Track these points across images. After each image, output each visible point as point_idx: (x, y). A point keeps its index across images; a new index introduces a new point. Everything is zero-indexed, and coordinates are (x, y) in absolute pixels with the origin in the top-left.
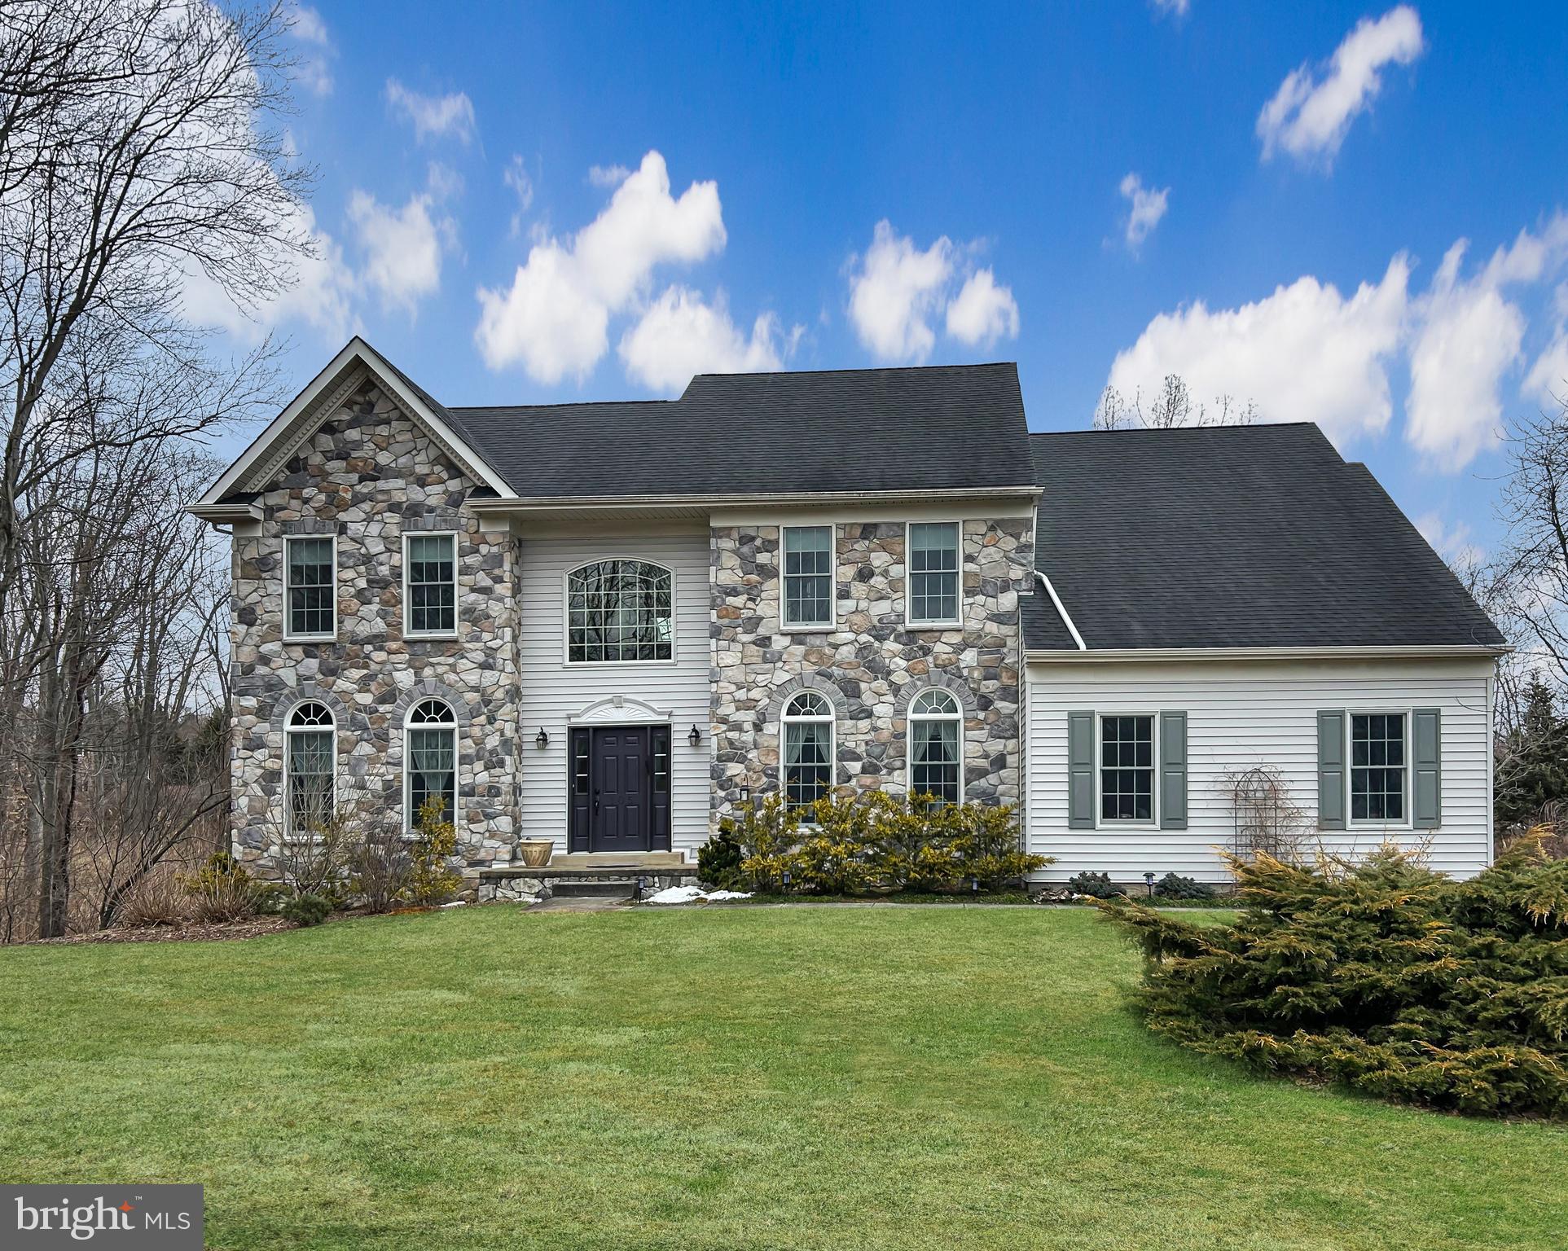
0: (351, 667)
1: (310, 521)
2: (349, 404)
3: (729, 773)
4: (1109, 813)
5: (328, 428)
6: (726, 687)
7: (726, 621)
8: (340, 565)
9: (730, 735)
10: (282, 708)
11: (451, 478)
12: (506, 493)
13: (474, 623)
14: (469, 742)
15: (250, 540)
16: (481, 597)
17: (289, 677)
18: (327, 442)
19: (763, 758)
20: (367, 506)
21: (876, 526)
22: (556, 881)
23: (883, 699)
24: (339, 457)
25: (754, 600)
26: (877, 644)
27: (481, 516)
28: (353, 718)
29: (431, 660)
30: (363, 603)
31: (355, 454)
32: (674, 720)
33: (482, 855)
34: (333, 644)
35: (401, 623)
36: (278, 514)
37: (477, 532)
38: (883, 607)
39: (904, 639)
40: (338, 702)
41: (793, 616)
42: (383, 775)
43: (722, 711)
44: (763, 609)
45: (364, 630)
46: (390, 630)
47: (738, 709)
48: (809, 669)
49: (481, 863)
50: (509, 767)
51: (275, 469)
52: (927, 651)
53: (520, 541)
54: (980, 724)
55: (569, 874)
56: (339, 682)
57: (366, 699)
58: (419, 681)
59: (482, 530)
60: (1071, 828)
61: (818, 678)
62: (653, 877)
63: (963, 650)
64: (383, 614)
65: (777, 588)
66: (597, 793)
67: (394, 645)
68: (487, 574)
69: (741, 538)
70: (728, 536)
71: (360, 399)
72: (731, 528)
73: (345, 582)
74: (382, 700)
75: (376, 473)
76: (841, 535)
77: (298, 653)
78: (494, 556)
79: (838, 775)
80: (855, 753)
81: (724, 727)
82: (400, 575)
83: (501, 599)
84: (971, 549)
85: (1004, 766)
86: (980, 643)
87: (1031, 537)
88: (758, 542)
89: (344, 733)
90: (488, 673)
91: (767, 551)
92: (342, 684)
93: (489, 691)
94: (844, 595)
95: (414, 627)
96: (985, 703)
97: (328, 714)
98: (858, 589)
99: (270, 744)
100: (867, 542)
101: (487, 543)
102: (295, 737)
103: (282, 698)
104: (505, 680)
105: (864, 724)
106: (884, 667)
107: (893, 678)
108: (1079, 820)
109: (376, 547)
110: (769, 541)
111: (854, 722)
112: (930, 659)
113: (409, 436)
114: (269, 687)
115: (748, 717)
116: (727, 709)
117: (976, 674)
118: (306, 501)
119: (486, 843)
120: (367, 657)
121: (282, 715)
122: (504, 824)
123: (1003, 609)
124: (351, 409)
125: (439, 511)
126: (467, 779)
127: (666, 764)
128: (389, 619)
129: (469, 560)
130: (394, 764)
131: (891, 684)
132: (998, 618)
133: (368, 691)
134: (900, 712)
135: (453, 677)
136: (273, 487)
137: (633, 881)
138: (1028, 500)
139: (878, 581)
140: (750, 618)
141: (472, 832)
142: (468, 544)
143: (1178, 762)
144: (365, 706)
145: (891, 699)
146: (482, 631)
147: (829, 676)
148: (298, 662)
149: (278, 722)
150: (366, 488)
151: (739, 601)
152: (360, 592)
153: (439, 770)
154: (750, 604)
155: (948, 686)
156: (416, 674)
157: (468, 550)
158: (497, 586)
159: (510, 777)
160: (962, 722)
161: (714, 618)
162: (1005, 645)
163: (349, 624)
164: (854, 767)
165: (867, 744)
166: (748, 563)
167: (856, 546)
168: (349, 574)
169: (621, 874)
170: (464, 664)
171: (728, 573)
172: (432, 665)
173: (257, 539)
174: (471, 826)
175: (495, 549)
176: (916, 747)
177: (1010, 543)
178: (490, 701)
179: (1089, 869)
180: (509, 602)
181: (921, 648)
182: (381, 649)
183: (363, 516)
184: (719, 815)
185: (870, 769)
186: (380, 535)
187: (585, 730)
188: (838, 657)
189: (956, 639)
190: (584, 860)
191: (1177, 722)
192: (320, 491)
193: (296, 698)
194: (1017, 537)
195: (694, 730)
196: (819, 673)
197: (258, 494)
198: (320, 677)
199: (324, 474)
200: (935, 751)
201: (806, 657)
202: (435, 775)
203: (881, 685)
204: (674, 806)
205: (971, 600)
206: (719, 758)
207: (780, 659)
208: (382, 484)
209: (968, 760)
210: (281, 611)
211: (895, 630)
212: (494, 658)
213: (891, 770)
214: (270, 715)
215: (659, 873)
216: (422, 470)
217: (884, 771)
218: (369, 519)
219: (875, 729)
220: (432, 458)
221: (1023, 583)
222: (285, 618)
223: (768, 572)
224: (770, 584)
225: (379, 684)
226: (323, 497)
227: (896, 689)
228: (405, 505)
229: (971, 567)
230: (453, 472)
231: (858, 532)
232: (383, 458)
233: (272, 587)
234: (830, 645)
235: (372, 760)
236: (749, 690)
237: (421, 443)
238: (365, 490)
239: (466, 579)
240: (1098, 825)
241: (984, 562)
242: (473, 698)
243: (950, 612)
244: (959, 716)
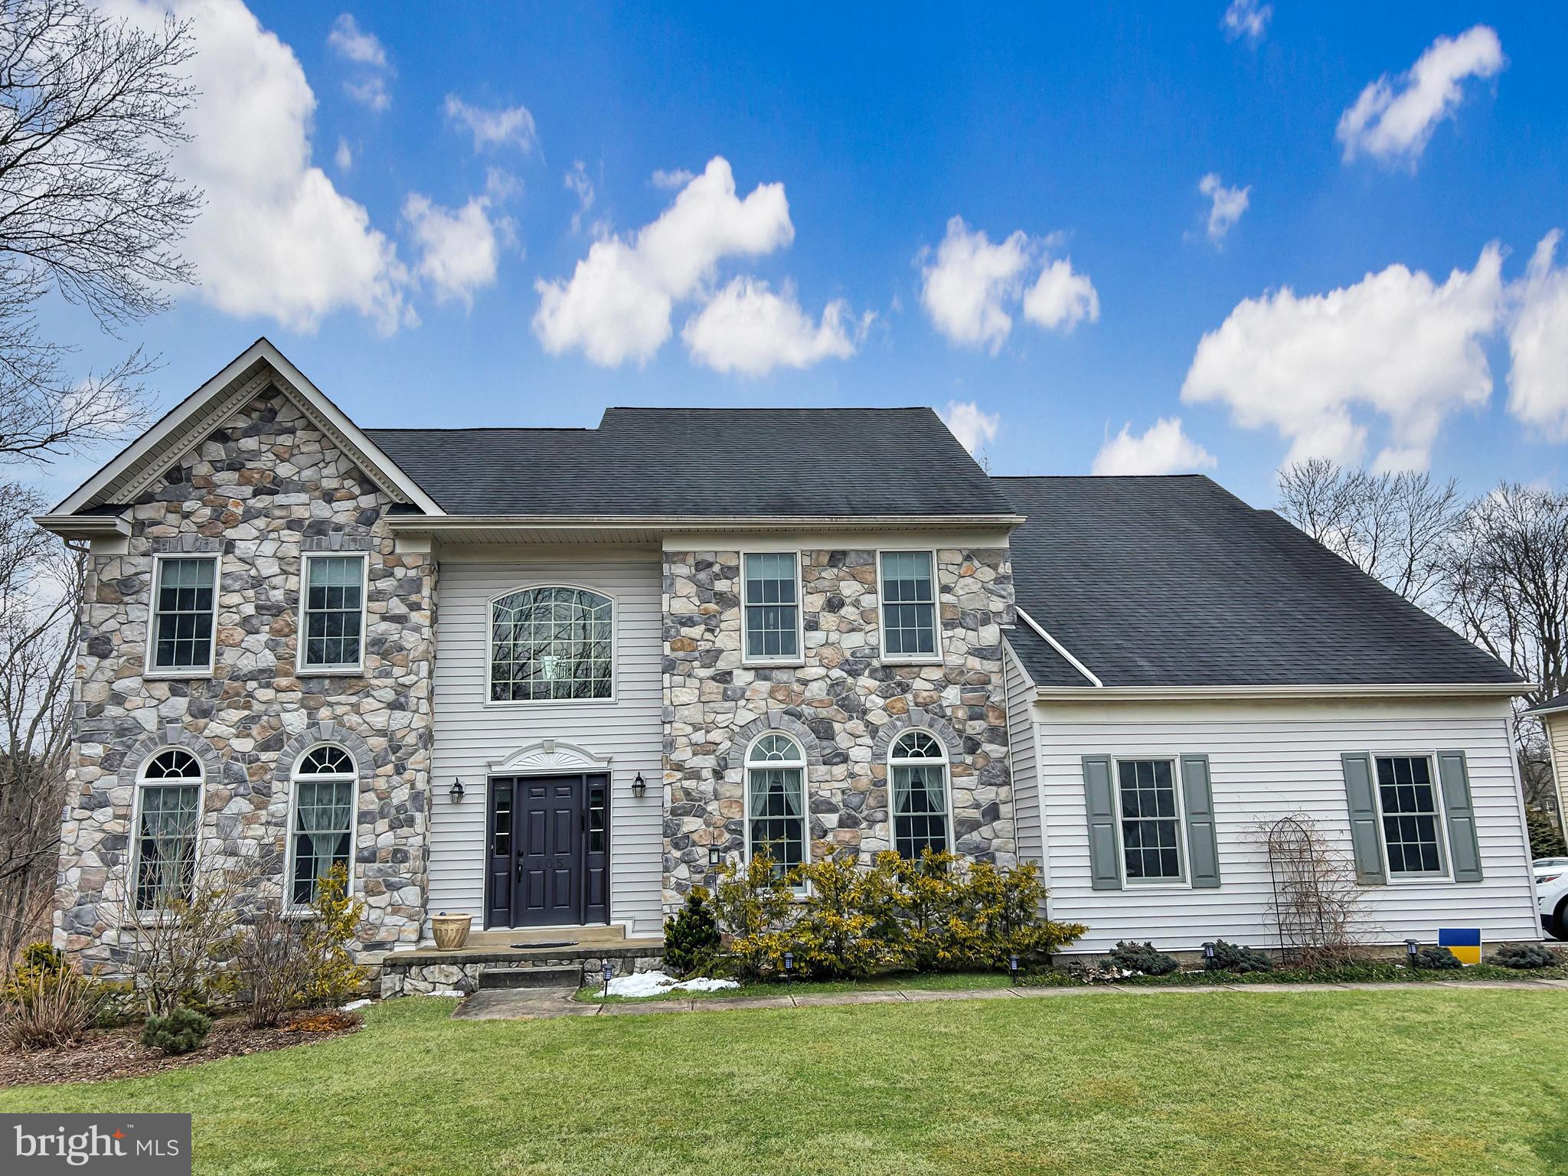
0: (229, 707)
1: (189, 540)
2: (246, 411)
3: (685, 829)
4: (1134, 871)
5: (220, 436)
6: (680, 728)
7: (681, 654)
8: (223, 588)
9: (686, 784)
10: (135, 757)
11: (363, 493)
12: (431, 510)
13: (384, 655)
14: (372, 795)
15: (111, 558)
16: (394, 626)
17: (148, 719)
18: (217, 450)
19: (725, 811)
20: (261, 523)
21: (844, 553)
22: (481, 968)
23: (859, 741)
24: (231, 467)
25: (712, 631)
26: (850, 680)
27: (397, 535)
28: (227, 769)
29: (329, 699)
30: (249, 633)
31: (250, 465)
32: (614, 767)
33: (382, 935)
34: (209, 680)
35: (294, 656)
36: (150, 530)
37: (392, 553)
38: (855, 640)
39: (880, 675)
40: (208, 750)
41: (754, 650)
42: (259, 839)
43: (676, 757)
44: (722, 641)
45: (247, 664)
46: (280, 664)
47: (694, 754)
48: (776, 707)
49: (380, 945)
50: (419, 827)
51: (151, 478)
52: (905, 688)
53: (439, 564)
54: (967, 770)
55: (496, 959)
56: (212, 725)
57: (245, 745)
58: (313, 724)
59: (398, 550)
60: (1095, 889)
61: (786, 717)
62: (601, 959)
63: (945, 687)
64: (272, 645)
65: (737, 618)
66: (520, 854)
67: (283, 682)
68: (402, 601)
69: (697, 564)
70: (683, 561)
71: (261, 406)
72: (686, 553)
73: (228, 608)
74: (265, 747)
75: (275, 486)
76: (807, 561)
77: (162, 691)
78: (412, 580)
79: (812, 829)
80: (831, 803)
81: (679, 775)
82: (296, 601)
83: (417, 629)
84: (947, 579)
85: (997, 817)
86: (962, 680)
87: (1006, 568)
88: (716, 568)
89: (212, 787)
90: (398, 714)
91: (727, 578)
92: (215, 728)
93: (399, 735)
94: (812, 626)
95: (310, 661)
96: (972, 746)
97: (195, 765)
98: (828, 620)
99: (116, 802)
100: (835, 570)
101: (404, 566)
102: (149, 792)
103: (137, 746)
104: (418, 722)
105: (840, 770)
106: (859, 705)
107: (870, 717)
108: (1103, 880)
109: (268, 568)
110: (729, 568)
111: (828, 767)
112: (909, 696)
113: (316, 447)
114: (121, 732)
115: (708, 762)
116: (683, 754)
117: (960, 714)
118: (186, 516)
119: (388, 920)
120: (250, 695)
121: (135, 765)
122: (410, 896)
123: (985, 643)
124: (248, 416)
125: (347, 530)
126: (367, 841)
127: (602, 820)
128: (280, 651)
129: (383, 584)
130: (276, 825)
131: (868, 724)
132: (980, 653)
133: (249, 735)
134: (878, 756)
135: (355, 719)
136: (146, 499)
137: (576, 966)
138: (1004, 529)
139: (848, 611)
140: (708, 651)
141: (371, 907)
142: (381, 566)
143: (1204, 811)
144: (244, 754)
145: (870, 742)
146: (394, 665)
147: (798, 716)
148: (161, 702)
149: (129, 774)
150: (258, 503)
151: (696, 632)
152: (246, 619)
153: (332, 831)
154: (708, 635)
155: (931, 726)
156: (309, 716)
157: (381, 573)
158: (413, 614)
159: (420, 838)
160: (948, 767)
161: (667, 651)
162: (989, 682)
163: (230, 657)
164: (829, 820)
165: (843, 792)
166: (705, 591)
167: (824, 574)
168: (233, 599)
169: (561, 957)
170: (369, 704)
171: (683, 600)
172: (330, 705)
173: (121, 557)
174: (371, 900)
175: (412, 573)
176: (898, 795)
177: (988, 574)
178: (400, 747)
179: (1127, 937)
180: (426, 632)
181: (899, 684)
182: (268, 685)
183: (256, 533)
184: (673, 880)
185: (848, 822)
186: (275, 556)
187: (508, 780)
188: (808, 694)
189: (937, 674)
190: (504, 939)
191: (1199, 765)
192: (205, 505)
193: (156, 744)
194: (994, 567)
195: (639, 779)
196: (787, 713)
197: (127, 506)
198: (188, 719)
199: (209, 485)
200: (918, 799)
201: (772, 694)
202: (326, 838)
203: (857, 726)
204: (613, 869)
205: (950, 633)
206: (674, 812)
207: (742, 696)
208: (280, 499)
209: (957, 811)
210: (144, 641)
211: (869, 664)
212: (406, 697)
213: (872, 823)
214: (119, 765)
215: (608, 954)
216: (328, 484)
217: (864, 825)
218: (262, 537)
219: (852, 775)
220: (342, 470)
221: (1004, 615)
222: (148, 649)
223: (727, 601)
224: (729, 614)
225: (263, 727)
226: (208, 511)
227: (873, 730)
228: (307, 522)
229: (947, 598)
230: (367, 487)
231: (825, 559)
232: (284, 470)
233: (135, 613)
234: (798, 680)
235: (249, 820)
236: (708, 732)
237: (329, 455)
238: (260, 505)
239: (377, 606)
240: (1125, 886)
241: (961, 592)
242: (379, 743)
243: (927, 646)
244: (943, 760)
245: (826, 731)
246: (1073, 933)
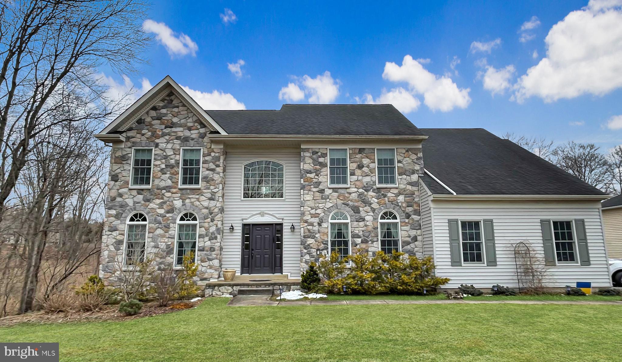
0: (156, 198)
1: (144, 143)
2: (163, 100)
3: (308, 243)
4: (466, 260)
5: (154, 108)
6: (307, 208)
7: (307, 183)
8: (155, 159)
9: (309, 227)
10: (126, 215)
11: (201, 128)
12: (223, 133)
13: (208, 182)
14: (203, 229)
15: (119, 149)
16: (211, 172)
17: (130, 202)
18: (153, 113)
19: (322, 237)
20: (167, 137)
21: (364, 149)
22: (239, 288)
23: (368, 214)
24: (158, 119)
25: (318, 175)
26: (366, 193)
27: (212, 142)
28: (155, 219)
29: (189, 196)
30: (163, 174)
31: (164, 118)
32: (284, 221)
33: (206, 276)
34: (150, 189)
35: (178, 182)
36: (131, 139)
37: (210, 148)
38: (367, 179)
39: (376, 191)
40: (149, 213)
41: (332, 182)
42: (166, 243)
43: (305, 218)
44: (321, 179)
45: (163, 184)
46: (173, 184)
47: (312, 217)
48: (340, 202)
49: (205, 279)
50: (219, 240)
51: (132, 122)
52: (385, 196)
53: (226, 152)
54: (406, 224)
55: (244, 285)
56: (151, 204)
57: (161, 211)
58: (184, 205)
59: (212, 147)
60: (452, 266)
61: (343, 205)
62: (279, 286)
63: (399, 196)
64: (171, 178)
65: (327, 171)
66: (252, 250)
67: (174, 190)
68: (214, 164)
69: (313, 152)
70: (308, 151)
71: (167, 98)
72: (309, 149)
73: (157, 166)
74: (168, 212)
75: (172, 125)
76: (351, 152)
77: (134, 193)
78: (217, 157)
79: (352, 244)
80: (358, 235)
81: (306, 224)
82: (179, 163)
83: (218, 173)
84: (400, 158)
85: (416, 241)
86: (405, 193)
87: (420, 155)
88: (319, 154)
89: (151, 225)
90: (212, 202)
91: (323, 157)
92: (152, 205)
93: (212, 209)
94: (352, 174)
95: (183, 184)
96: (408, 216)
97: (145, 218)
98: (358, 172)
99: (119, 229)
100: (361, 155)
101: (214, 152)
102: (131, 227)
103: (127, 211)
104: (219, 205)
105: (362, 224)
106: (369, 202)
107: (372, 206)
108: (455, 263)
109: (170, 152)
110: (324, 154)
111: (358, 223)
112: (386, 199)
113: (186, 112)
114: (122, 206)
115: (316, 220)
116: (307, 217)
117: (404, 205)
118: (143, 135)
119: (209, 271)
120: (163, 195)
121: (126, 217)
122: (216, 263)
123: (413, 181)
124: (163, 102)
125: (195, 140)
126: (201, 244)
127: (280, 239)
128: (174, 180)
129: (207, 158)
130: (171, 238)
131: (372, 208)
132: (411, 184)
133: (163, 208)
134: (375, 219)
135: (198, 203)
136: (130, 129)
137: (271, 288)
138: (420, 141)
139: (365, 169)
140: (316, 182)
141: (202, 266)
142: (207, 152)
143: (491, 239)
144: (161, 214)
145: (372, 214)
146: (211, 185)
147: (348, 205)
148: (134, 196)
149: (124, 220)
150: (167, 130)
151: (312, 176)
152: (162, 169)
153: (190, 241)
154: (316, 177)
155: (394, 209)
156: (183, 202)
157: (206, 154)
158: (217, 168)
159: (219, 243)
160: (399, 223)
161: (302, 182)
162: (414, 194)
163: (157, 182)
164: (358, 241)
165: (363, 231)
166: (315, 162)
167: (357, 156)
168: (158, 163)
169: (266, 285)
170: (202, 198)
171: (308, 165)
172: (190, 198)
173: (122, 148)
174: (202, 264)
175: (217, 154)
176: (382, 232)
177: (414, 157)
178: (212, 213)
179: (464, 283)
180: (221, 174)
181: (383, 194)
182: (169, 192)
183: (166, 141)
184: (304, 260)
185: (364, 241)
186: (172, 148)
187: (249, 225)
188: (351, 198)
189: (396, 191)
190: (247, 278)
191: (489, 223)
192: (149, 131)
193: (132, 210)
194: (417, 155)
195: (293, 225)
196: (343, 204)
197: (124, 132)
198: (143, 202)
199: (151, 125)
200: (389, 234)
201: (338, 197)
202: (188, 243)
203: (368, 208)
204: (284, 256)
205: (401, 177)
206: (304, 237)
207: (328, 198)
208: (174, 129)
209: (402, 238)
210: (129, 176)
211: (372, 187)
212: (215, 196)
213: (373, 242)
214: (121, 217)
215: (282, 284)
216: (190, 124)
217: (370, 242)
218: (168, 142)
219: (366, 226)
220: (194, 120)
221: (420, 171)
222: (130, 179)
223: (323, 165)
224: (324, 170)
225: (167, 205)
226: (150, 133)
227: (373, 210)
228: (182, 137)
229: (400, 165)
230: (202, 126)
231: (357, 151)
232: (175, 120)
233: (126, 167)
234: (348, 193)
235: (163, 236)
236: (316, 210)
237: (190, 115)
238: (167, 131)
239: (205, 165)
240: (463, 265)
241: (405, 163)
242: (205, 211)
243: (393, 181)
244: (398, 220)
245: (357, 210)
246: (446, 281)
